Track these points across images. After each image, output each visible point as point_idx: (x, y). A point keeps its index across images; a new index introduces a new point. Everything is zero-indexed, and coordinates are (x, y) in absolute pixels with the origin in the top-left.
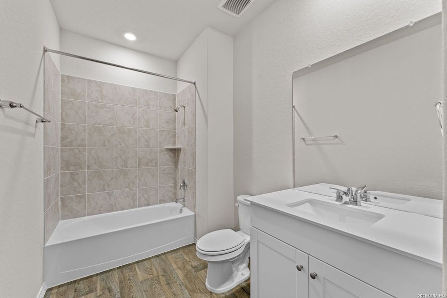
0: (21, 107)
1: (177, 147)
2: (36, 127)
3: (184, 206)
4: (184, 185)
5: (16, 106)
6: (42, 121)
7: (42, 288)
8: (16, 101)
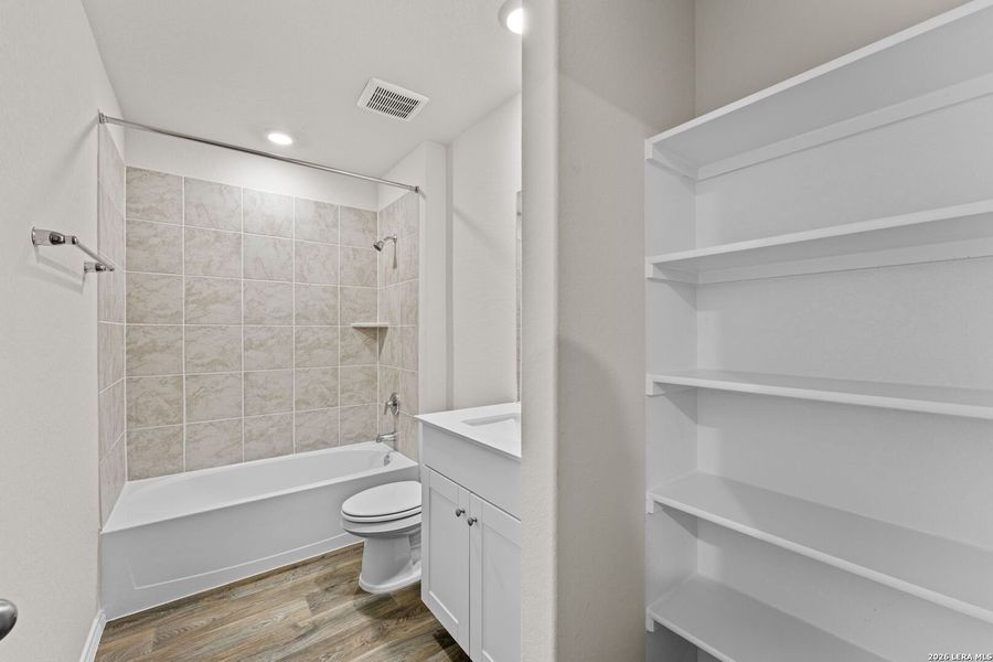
0: (74, 243)
1: (378, 324)
2: (84, 279)
3: (396, 450)
4: (395, 405)
5: (64, 242)
6: (98, 269)
7: (96, 621)
8: (65, 232)
